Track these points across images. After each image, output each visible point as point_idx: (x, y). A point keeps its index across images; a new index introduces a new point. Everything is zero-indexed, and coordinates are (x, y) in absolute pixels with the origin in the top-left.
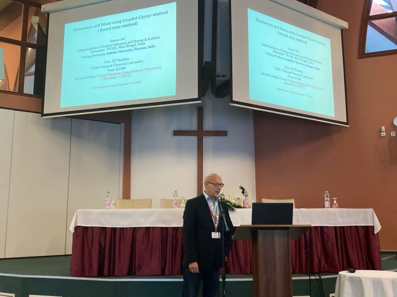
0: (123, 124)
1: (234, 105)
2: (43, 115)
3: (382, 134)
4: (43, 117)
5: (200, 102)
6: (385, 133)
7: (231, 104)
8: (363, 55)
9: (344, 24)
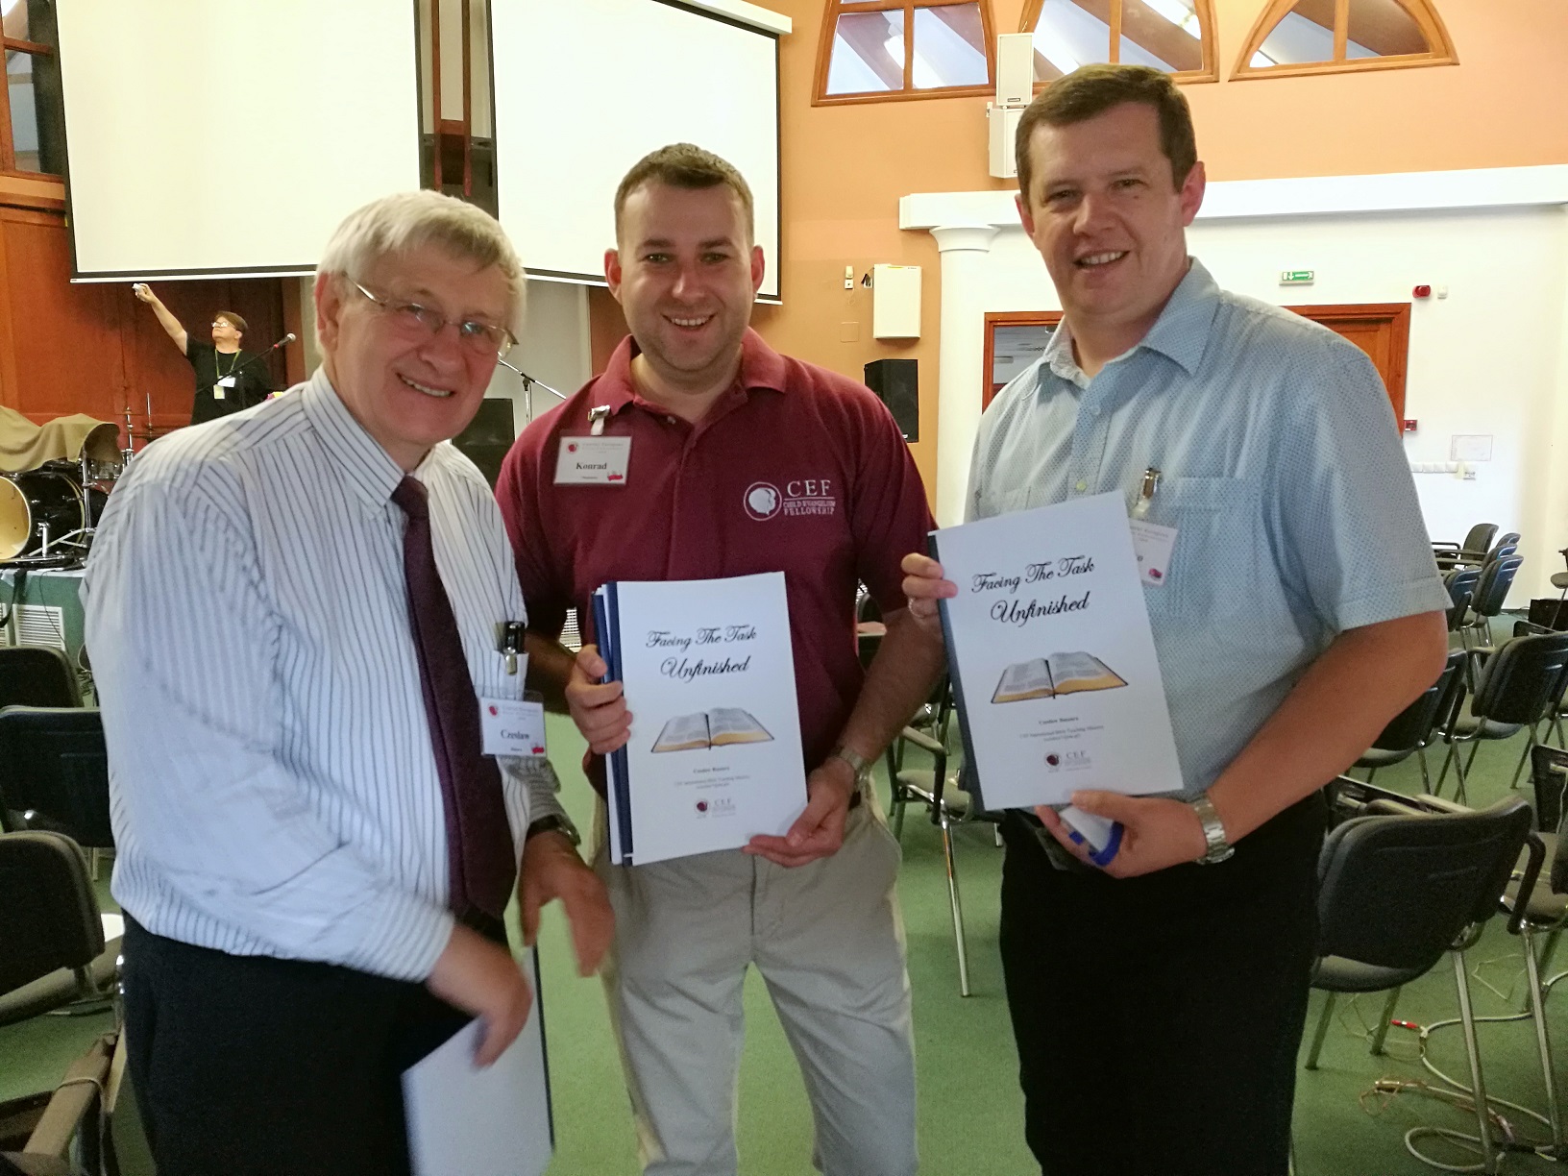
3: (846, 283)
6: (851, 281)
8: (821, 98)
9: (782, 23)
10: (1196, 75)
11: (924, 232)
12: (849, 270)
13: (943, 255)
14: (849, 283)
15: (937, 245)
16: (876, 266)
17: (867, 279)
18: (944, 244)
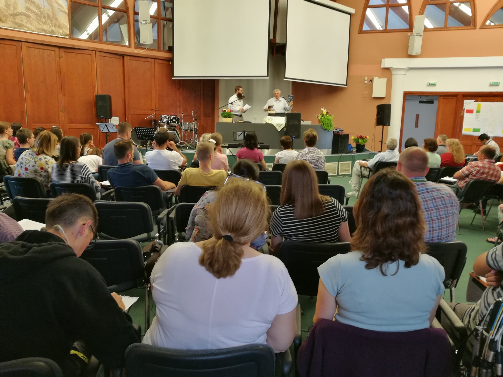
1: (286, 80)
5: (268, 78)
6: (367, 81)
7: (284, 79)
8: (361, 31)
9: (352, 11)
10: (470, 27)
11: (388, 69)
12: (366, 78)
13: (393, 75)
14: (366, 82)
15: (391, 72)
16: (374, 78)
17: (371, 81)
18: (393, 72)
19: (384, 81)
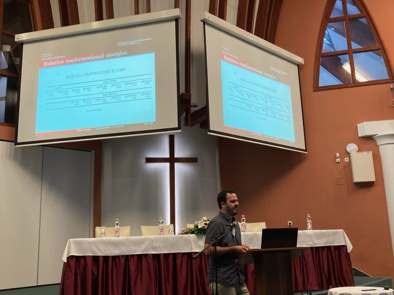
0: (93, 152)
1: (211, 134)
2: (17, 144)
3: (337, 160)
4: (17, 146)
5: (180, 131)
6: (339, 159)
8: (317, 88)
9: (301, 60)
11: (370, 137)
12: (338, 155)
13: (379, 146)
15: (376, 142)
18: (379, 142)
19: (368, 156)
